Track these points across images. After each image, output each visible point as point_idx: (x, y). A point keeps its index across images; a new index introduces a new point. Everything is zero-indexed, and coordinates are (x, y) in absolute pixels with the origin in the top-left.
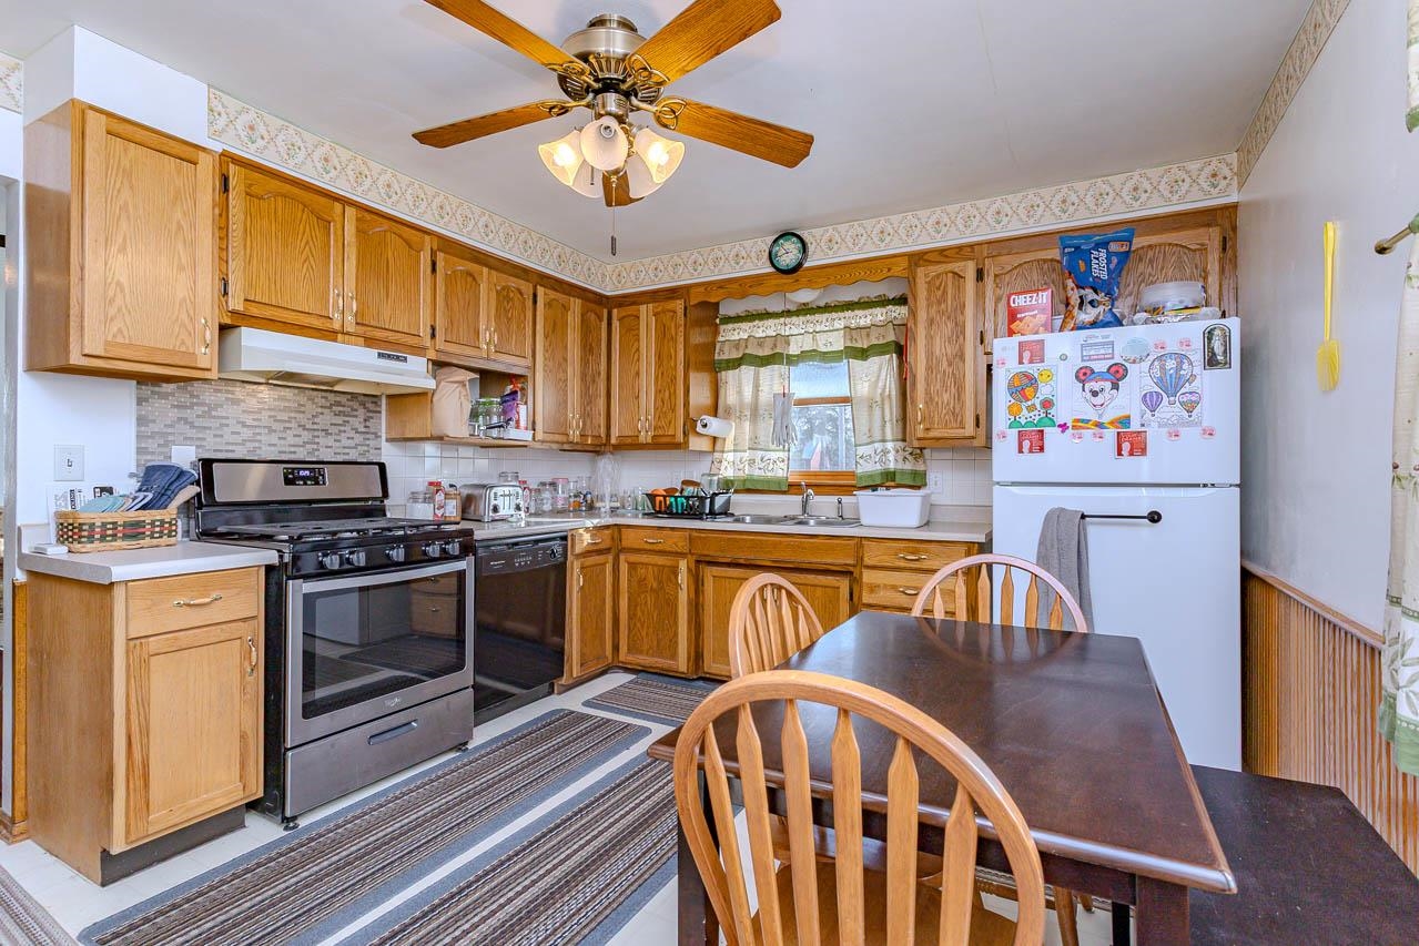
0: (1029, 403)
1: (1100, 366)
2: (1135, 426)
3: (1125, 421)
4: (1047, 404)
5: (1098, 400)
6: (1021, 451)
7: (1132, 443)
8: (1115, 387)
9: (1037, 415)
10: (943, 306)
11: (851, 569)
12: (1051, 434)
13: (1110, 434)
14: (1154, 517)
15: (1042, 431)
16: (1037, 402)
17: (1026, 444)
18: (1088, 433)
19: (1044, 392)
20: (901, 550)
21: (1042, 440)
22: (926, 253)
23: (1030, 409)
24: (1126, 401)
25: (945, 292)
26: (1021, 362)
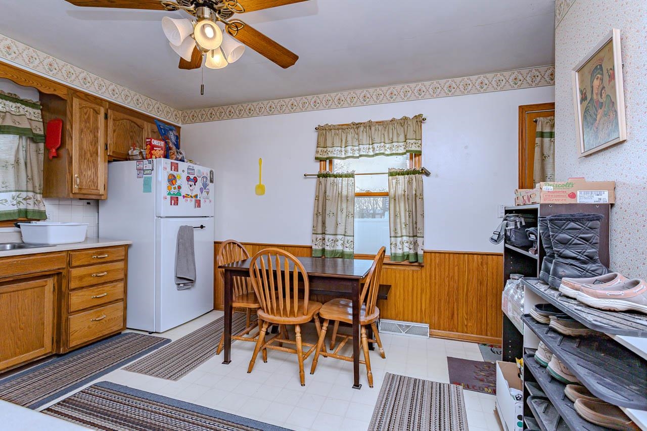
0: (174, 186)
1: (192, 177)
2: (198, 198)
3: (196, 196)
4: (179, 187)
5: (191, 188)
6: (171, 205)
7: (198, 204)
8: (195, 184)
9: (176, 191)
10: (88, 124)
11: (61, 271)
12: (180, 198)
13: (194, 199)
14: (202, 227)
15: (177, 197)
16: (176, 186)
17: (173, 202)
18: (189, 199)
19: (178, 183)
20: (94, 254)
21: (178, 200)
22: (78, 92)
23: (175, 188)
24: (196, 189)
25: (89, 118)
26: (171, 170)
